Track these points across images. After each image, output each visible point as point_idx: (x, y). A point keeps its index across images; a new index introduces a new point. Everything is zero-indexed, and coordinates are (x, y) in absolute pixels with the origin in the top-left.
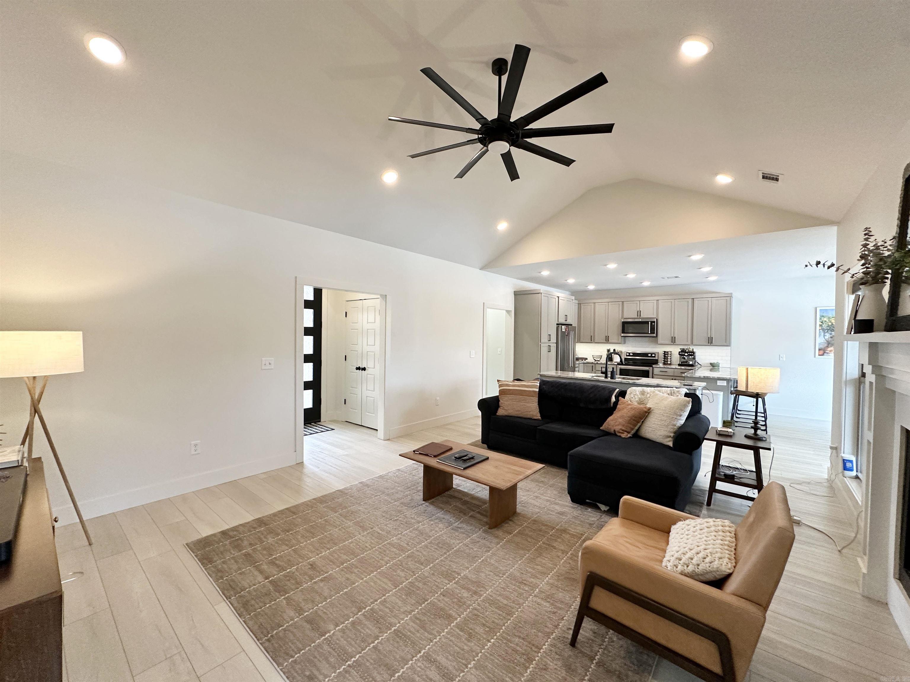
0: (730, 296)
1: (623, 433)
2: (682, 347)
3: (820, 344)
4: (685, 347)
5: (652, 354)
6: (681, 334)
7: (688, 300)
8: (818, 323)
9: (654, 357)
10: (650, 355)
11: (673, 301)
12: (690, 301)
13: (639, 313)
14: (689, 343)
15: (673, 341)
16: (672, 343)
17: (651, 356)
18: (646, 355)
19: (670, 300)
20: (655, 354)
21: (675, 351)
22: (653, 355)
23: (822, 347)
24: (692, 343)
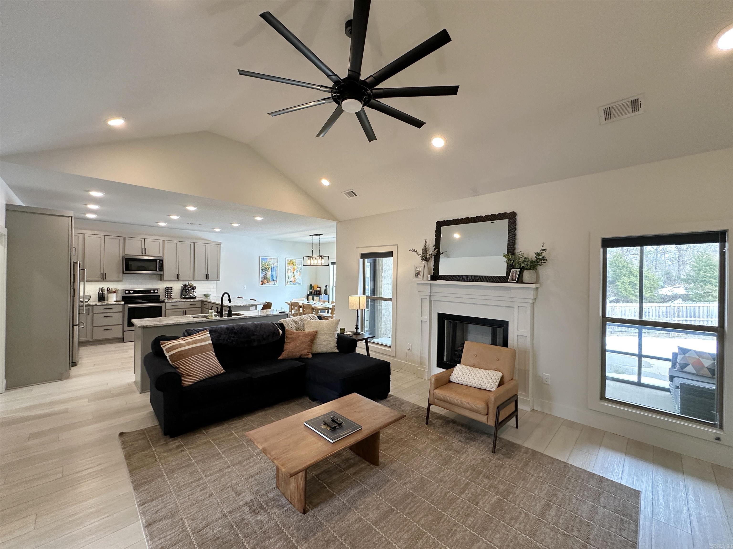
0: (219, 244)
1: (309, 355)
2: (185, 283)
3: (261, 278)
4: (187, 283)
5: (154, 290)
6: (185, 272)
7: (191, 243)
8: (261, 266)
9: (157, 293)
10: (152, 291)
11: (178, 243)
12: (192, 244)
13: (144, 251)
14: (192, 279)
15: (178, 278)
16: (178, 280)
17: (154, 292)
18: (148, 291)
19: (175, 242)
20: (157, 290)
21: (177, 287)
22: (156, 291)
23: (262, 280)
24: (194, 280)
